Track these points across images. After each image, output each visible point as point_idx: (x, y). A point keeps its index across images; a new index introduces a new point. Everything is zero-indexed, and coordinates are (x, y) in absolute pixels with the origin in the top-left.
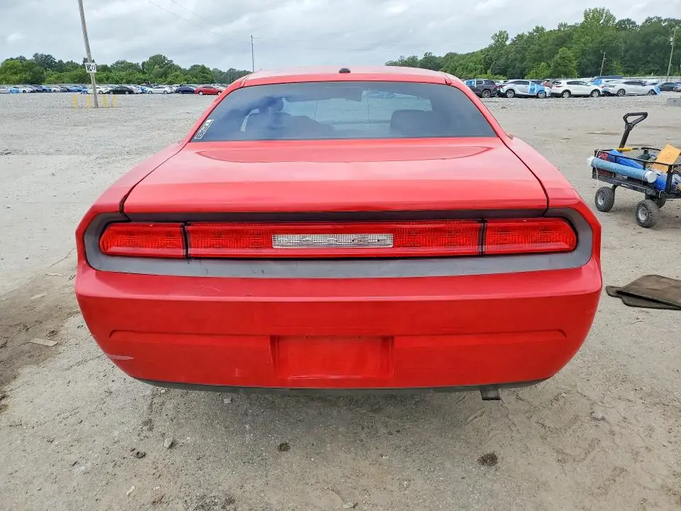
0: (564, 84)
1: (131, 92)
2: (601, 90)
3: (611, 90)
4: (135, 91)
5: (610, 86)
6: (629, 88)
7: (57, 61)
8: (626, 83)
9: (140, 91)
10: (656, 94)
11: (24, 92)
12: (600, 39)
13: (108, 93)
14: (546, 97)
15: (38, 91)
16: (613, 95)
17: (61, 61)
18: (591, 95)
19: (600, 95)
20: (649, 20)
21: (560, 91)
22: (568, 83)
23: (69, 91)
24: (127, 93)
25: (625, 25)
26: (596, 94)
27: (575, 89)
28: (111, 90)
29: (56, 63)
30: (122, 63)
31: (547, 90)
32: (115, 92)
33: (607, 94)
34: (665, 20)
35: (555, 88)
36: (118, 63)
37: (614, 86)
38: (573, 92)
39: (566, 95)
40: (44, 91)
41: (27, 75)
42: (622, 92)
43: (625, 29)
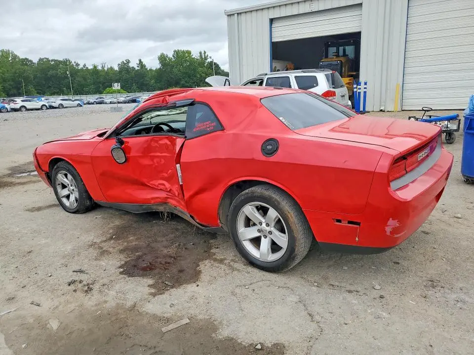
0: (19, 102)
2: (47, 105)
3: (54, 105)
5: (52, 102)
6: (65, 103)
8: (61, 100)
10: (81, 106)
12: (13, 70)
14: (8, 112)
16: (56, 108)
18: (41, 109)
19: (47, 109)
20: (41, 60)
21: (18, 106)
22: (23, 101)
25: (25, 62)
26: (44, 108)
27: (28, 105)
31: (6, 106)
33: (52, 107)
34: (52, 60)
35: (13, 105)
37: (55, 102)
38: (28, 107)
39: (23, 109)
42: (61, 106)
43: (26, 64)
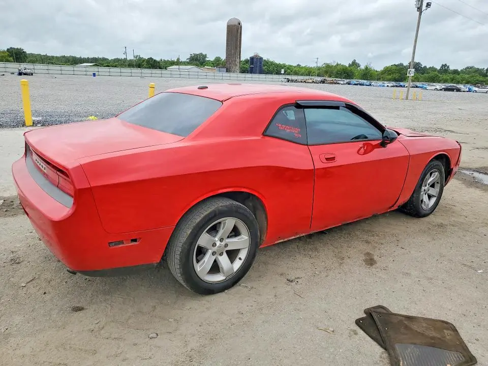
1: (458, 90)
4: (462, 90)
7: (423, 66)
9: (467, 90)
11: (388, 86)
13: (441, 90)
15: (397, 86)
17: (425, 67)
23: (417, 87)
24: (455, 90)
28: (443, 88)
29: (421, 68)
30: (471, 68)
32: (446, 89)
36: (468, 68)
40: (401, 86)
41: (397, 76)
